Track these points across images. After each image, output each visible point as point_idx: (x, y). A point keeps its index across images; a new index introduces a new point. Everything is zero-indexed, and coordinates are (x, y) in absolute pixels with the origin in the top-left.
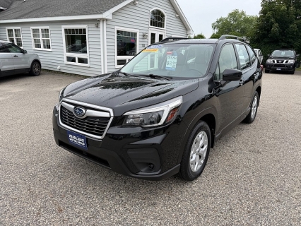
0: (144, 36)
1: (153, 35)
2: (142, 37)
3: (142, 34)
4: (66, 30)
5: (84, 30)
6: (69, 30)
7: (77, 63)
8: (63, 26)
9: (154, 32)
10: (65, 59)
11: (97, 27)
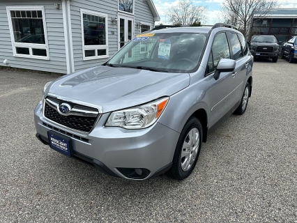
0: (113, 21)
1: (122, 21)
2: (110, 23)
3: (110, 19)
4: (12, 12)
5: (40, 12)
6: (18, 12)
7: (31, 55)
8: (7, 7)
9: (123, 18)
10: (14, 51)
11: (58, 9)
